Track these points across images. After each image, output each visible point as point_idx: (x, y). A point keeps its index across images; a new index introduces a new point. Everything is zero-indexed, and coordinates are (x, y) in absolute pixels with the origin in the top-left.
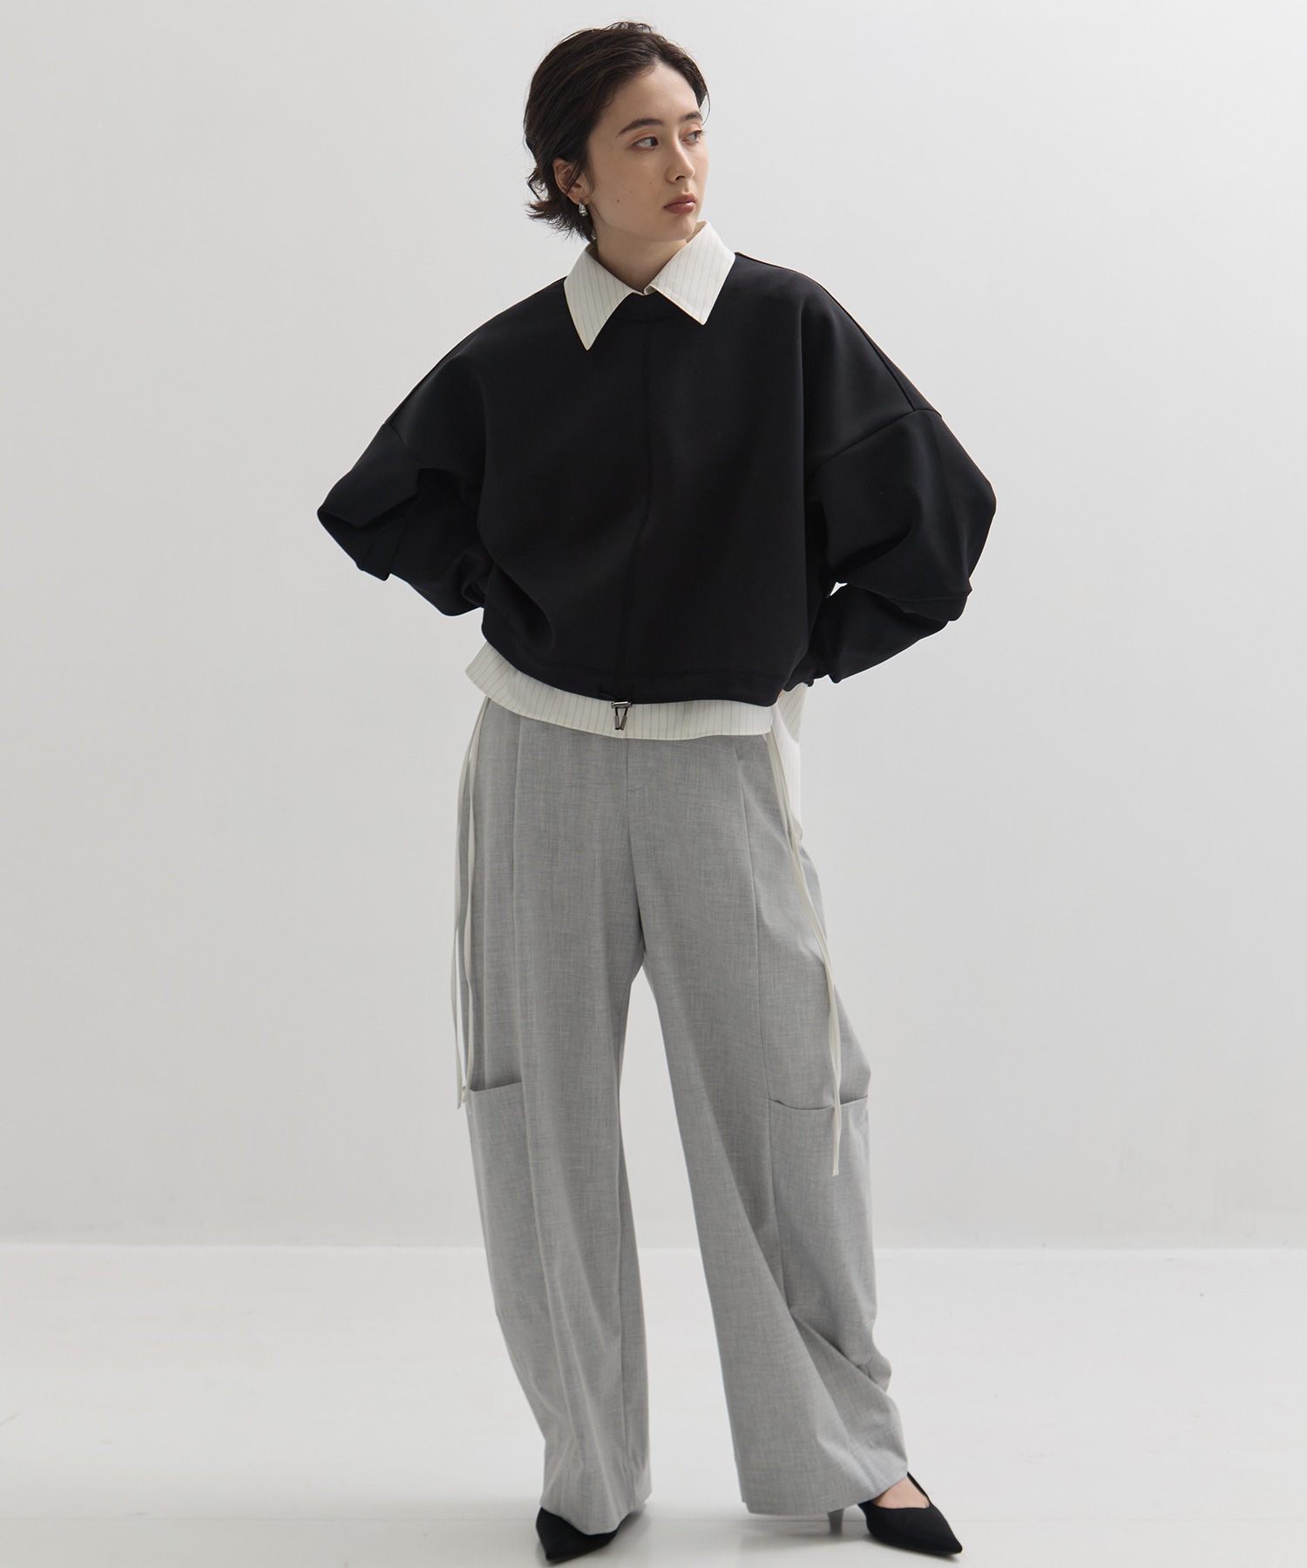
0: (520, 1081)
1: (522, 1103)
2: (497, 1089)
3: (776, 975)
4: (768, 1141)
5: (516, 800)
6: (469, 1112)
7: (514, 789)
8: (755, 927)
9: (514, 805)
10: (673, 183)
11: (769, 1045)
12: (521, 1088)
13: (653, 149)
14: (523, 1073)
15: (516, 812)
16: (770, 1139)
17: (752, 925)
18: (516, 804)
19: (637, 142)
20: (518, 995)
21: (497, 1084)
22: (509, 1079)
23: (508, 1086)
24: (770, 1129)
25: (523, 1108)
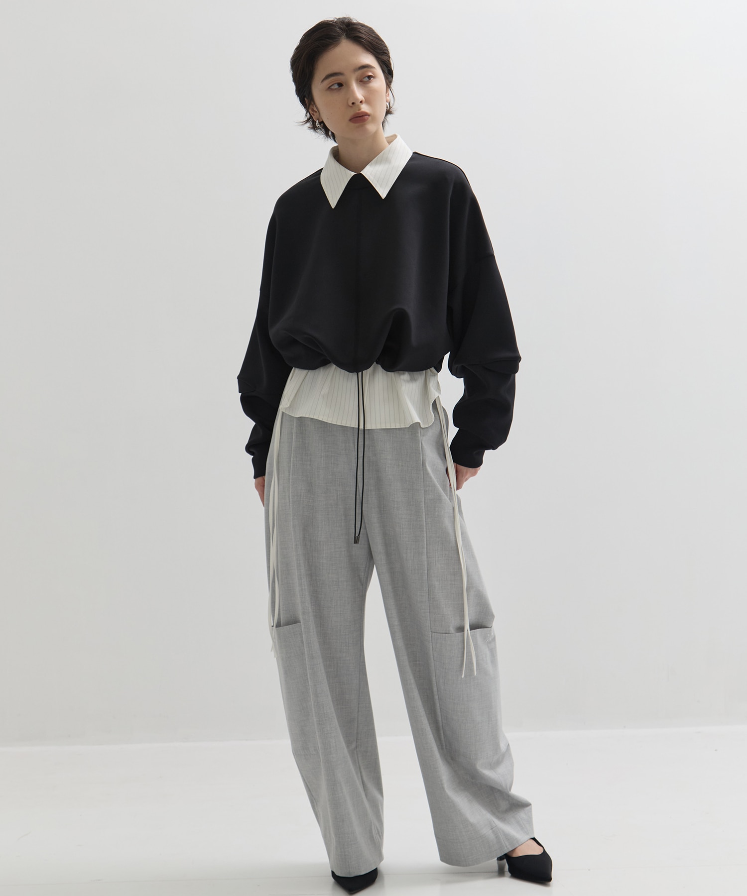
0: (300, 622)
1: (301, 634)
2: (288, 626)
3: (437, 558)
4: (432, 657)
5: (292, 464)
6: (274, 640)
7: (291, 458)
8: (425, 532)
9: (290, 467)
10: (351, 107)
11: (433, 598)
12: (301, 625)
13: (340, 89)
14: (301, 618)
15: (291, 471)
16: (433, 655)
17: (423, 531)
18: (291, 467)
19: (331, 86)
20: (297, 573)
21: (288, 623)
22: (293, 621)
23: (293, 625)
24: (433, 650)
25: (302, 637)
